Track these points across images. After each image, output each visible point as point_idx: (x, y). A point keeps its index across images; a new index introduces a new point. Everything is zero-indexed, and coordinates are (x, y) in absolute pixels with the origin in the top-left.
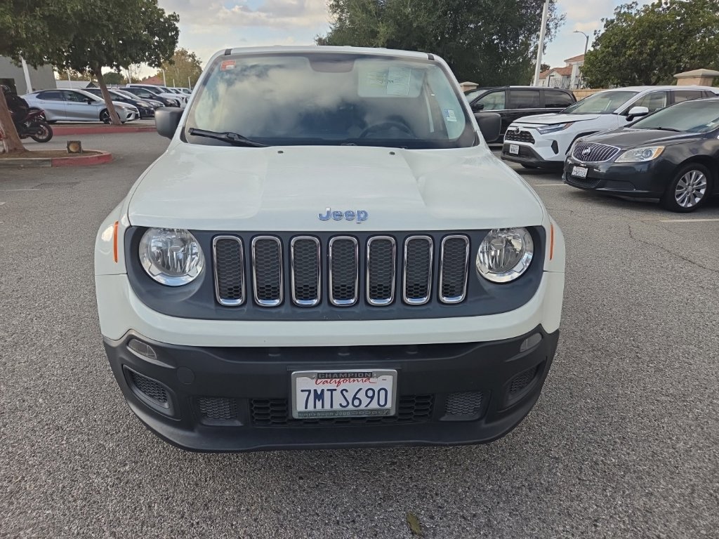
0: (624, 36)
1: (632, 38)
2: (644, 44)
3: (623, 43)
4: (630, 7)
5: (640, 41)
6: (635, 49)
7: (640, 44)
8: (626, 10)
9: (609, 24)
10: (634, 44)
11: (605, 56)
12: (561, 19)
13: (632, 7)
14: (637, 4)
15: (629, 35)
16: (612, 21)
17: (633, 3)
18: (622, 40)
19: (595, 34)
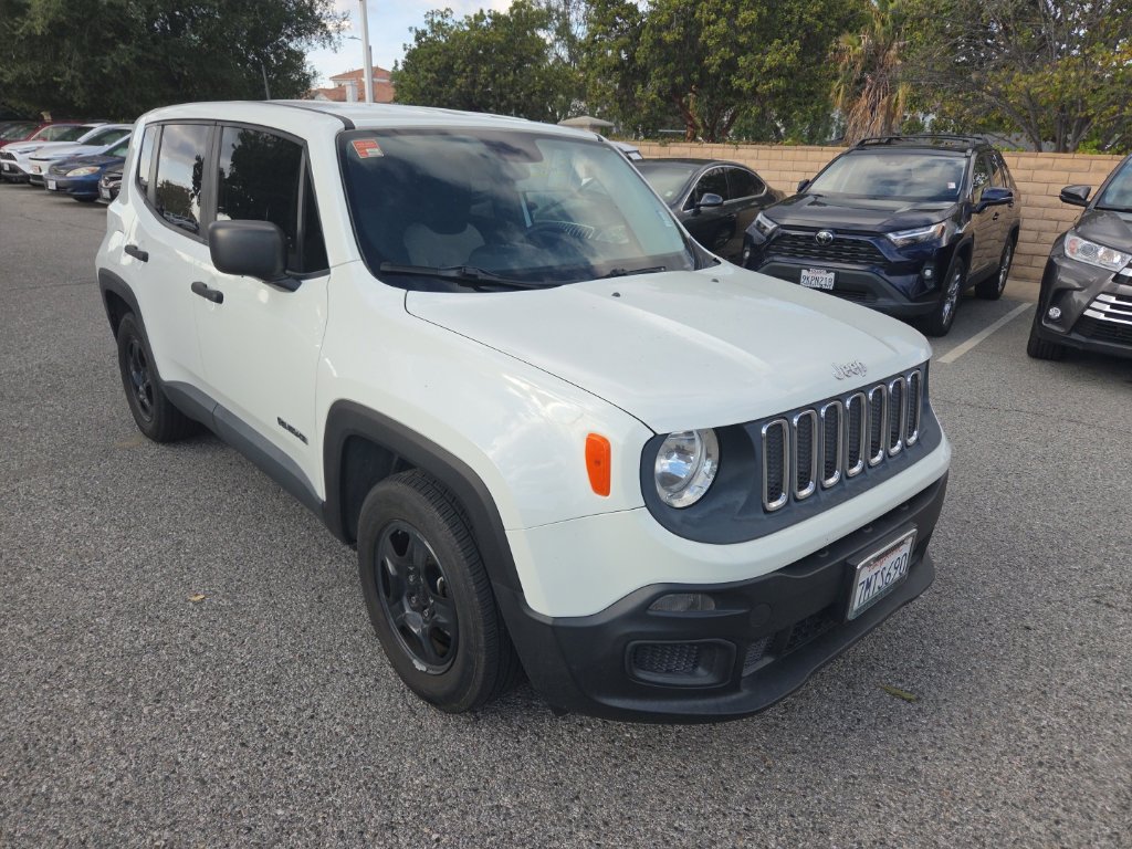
0: (450, 57)
1: (460, 61)
2: (475, 71)
3: (449, 68)
4: (444, 15)
5: (470, 67)
6: (467, 77)
7: (472, 71)
8: (439, 18)
9: (420, 35)
10: (464, 71)
11: (429, 84)
12: (344, 19)
13: (447, 16)
14: (452, 12)
15: (455, 58)
16: (424, 33)
17: (447, 9)
18: (447, 63)
19: (405, 49)
